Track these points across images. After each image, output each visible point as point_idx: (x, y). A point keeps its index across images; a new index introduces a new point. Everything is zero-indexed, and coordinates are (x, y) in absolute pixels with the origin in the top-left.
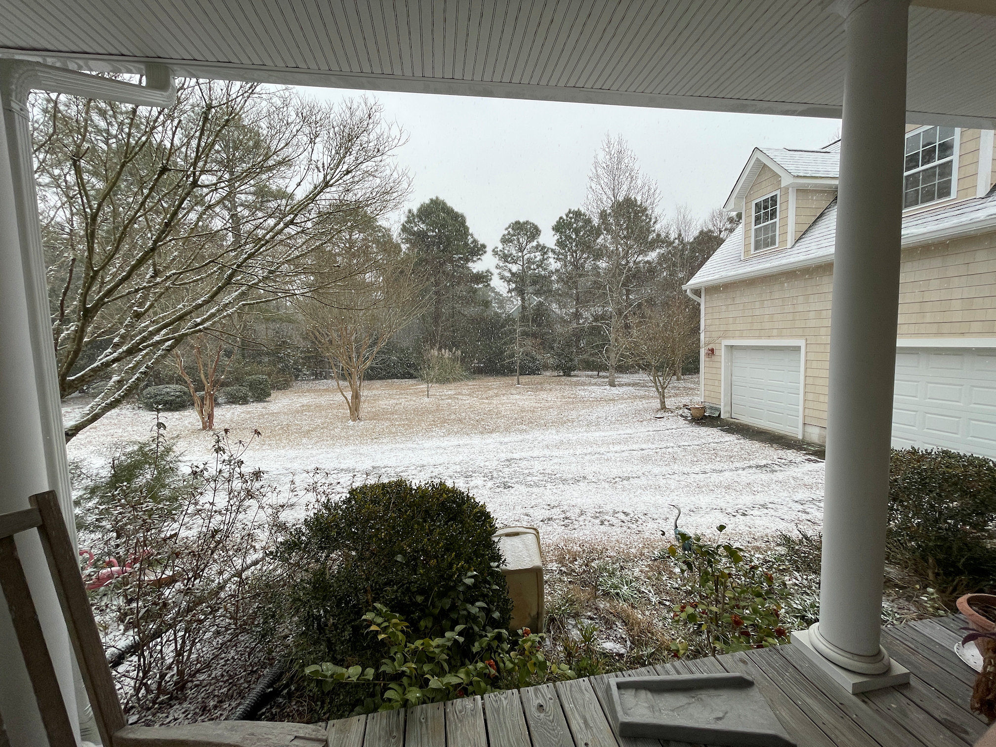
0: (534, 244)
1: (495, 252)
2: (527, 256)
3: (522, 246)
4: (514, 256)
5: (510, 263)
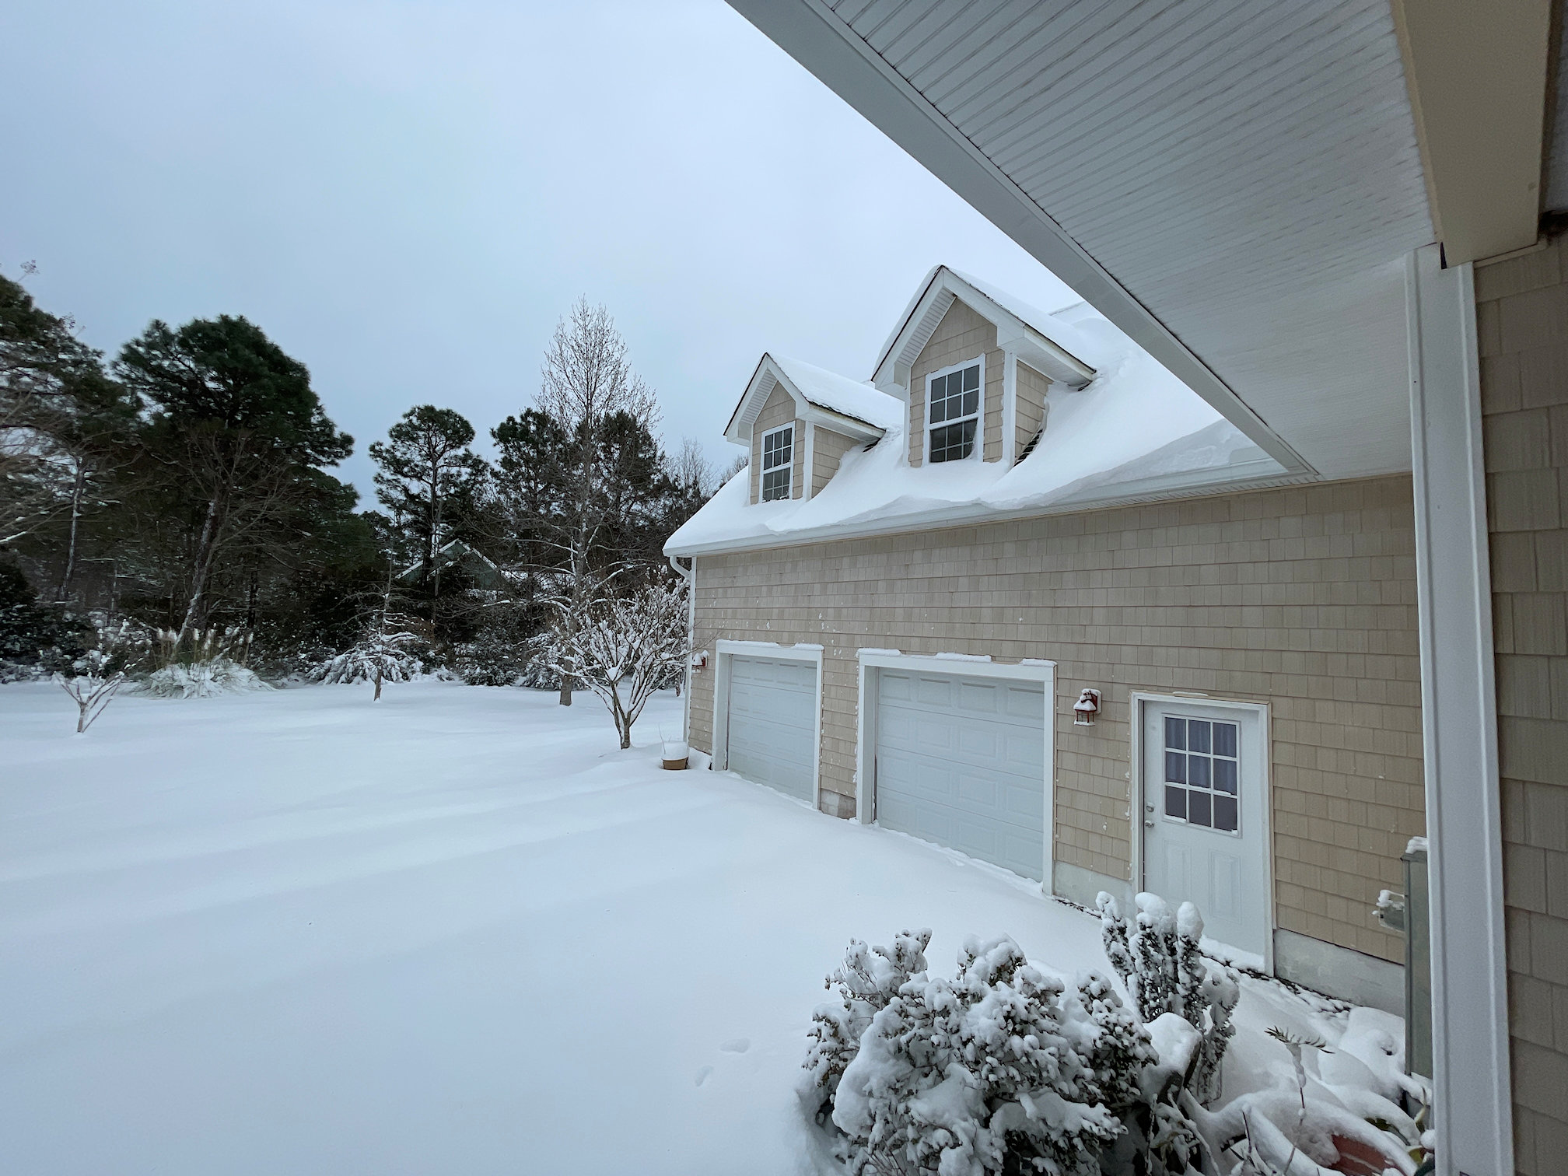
0: (461, 452)
1: (375, 451)
2: (445, 470)
3: (434, 451)
4: (417, 466)
5: (405, 476)
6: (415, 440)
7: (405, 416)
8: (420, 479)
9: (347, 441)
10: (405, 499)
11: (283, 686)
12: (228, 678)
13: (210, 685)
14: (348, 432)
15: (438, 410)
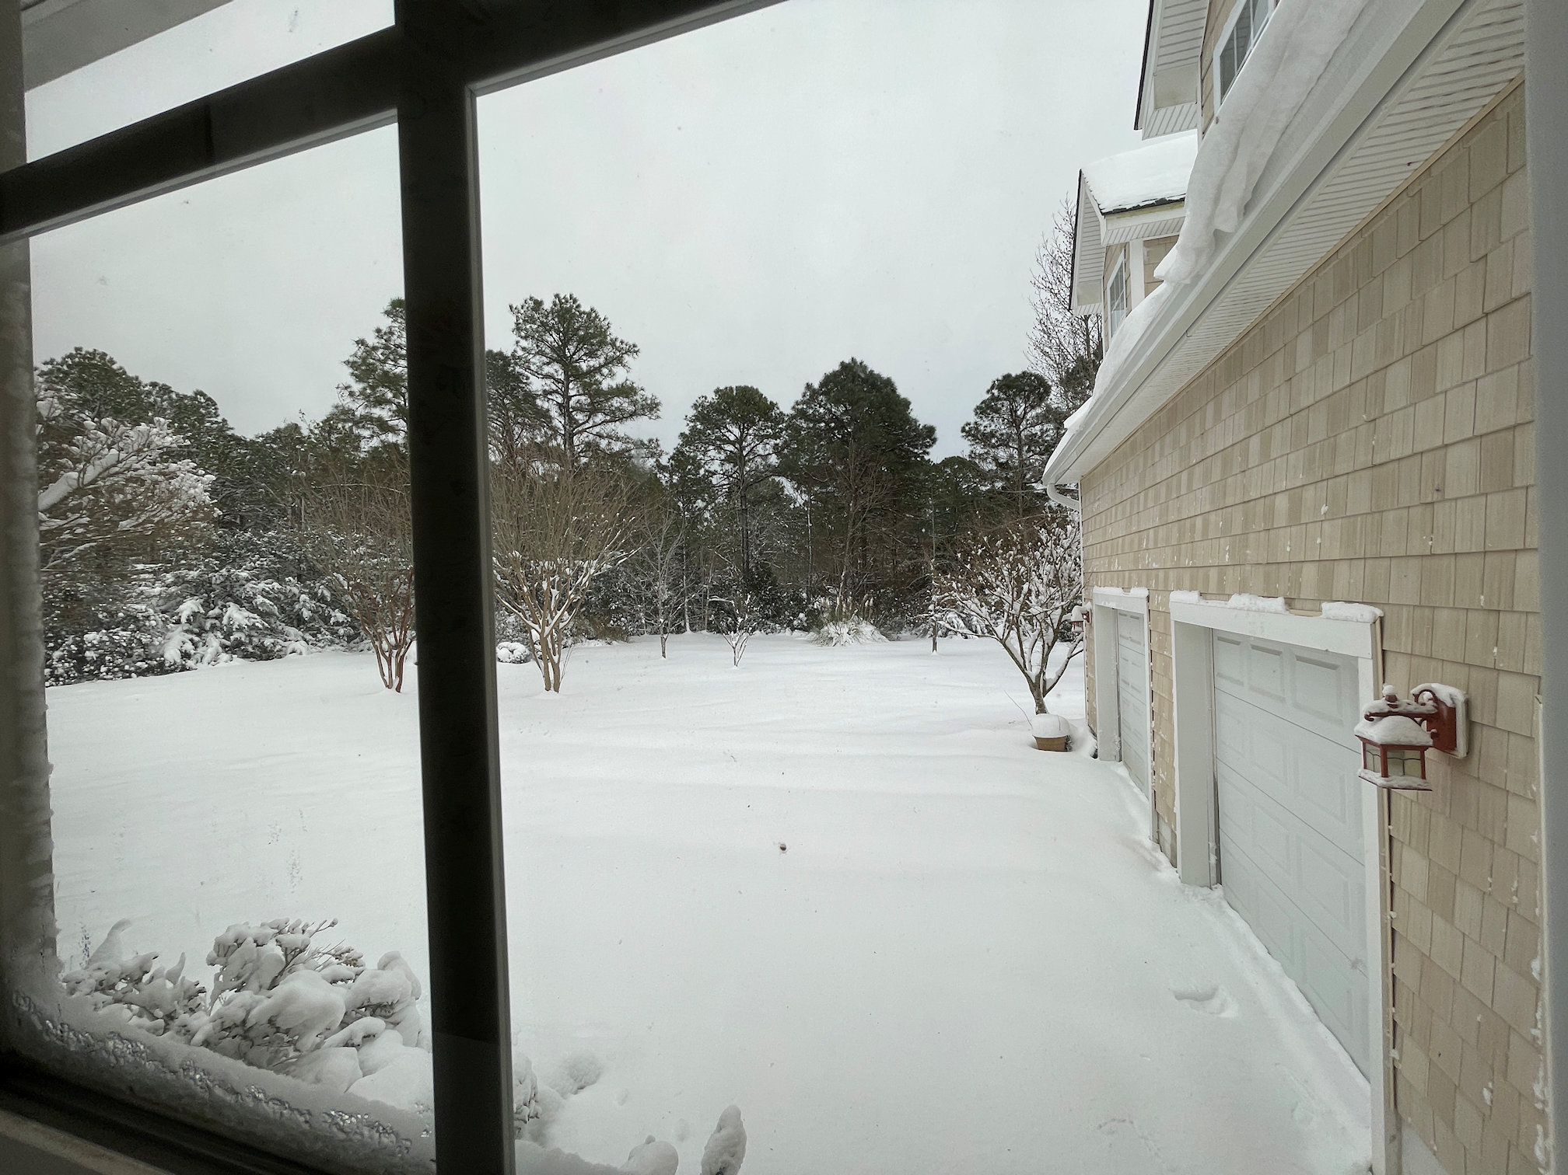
0: (1041, 409)
2: (1026, 432)
3: (1017, 416)
4: (1002, 435)
5: (994, 446)
6: (997, 411)
7: (988, 392)
8: (1007, 446)
9: (930, 431)
10: (995, 468)
11: (898, 639)
12: (857, 632)
13: (846, 637)
14: (930, 423)
15: (1013, 375)
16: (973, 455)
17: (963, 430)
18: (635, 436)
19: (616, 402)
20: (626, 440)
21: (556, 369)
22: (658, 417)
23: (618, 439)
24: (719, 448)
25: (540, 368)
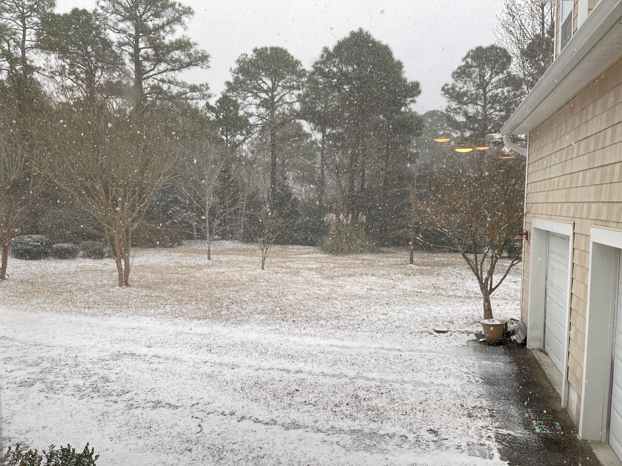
0: (503, 75)
2: (490, 93)
4: (472, 95)
5: (465, 103)
6: (469, 76)
7: (463, 60)
8: (475, 103)
10: (465, 120)
15: (485, 48)
16: (449, 110)
17: (443, 89)
18: (190, 82)
19: (176, 54)
20: (183, 85)
21: (128, 26)
22: (209, 67)
23: (177, 84)
24: (256, 96)
25: (116, 24)
